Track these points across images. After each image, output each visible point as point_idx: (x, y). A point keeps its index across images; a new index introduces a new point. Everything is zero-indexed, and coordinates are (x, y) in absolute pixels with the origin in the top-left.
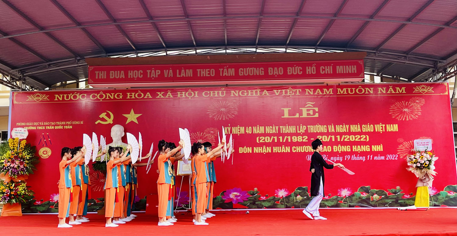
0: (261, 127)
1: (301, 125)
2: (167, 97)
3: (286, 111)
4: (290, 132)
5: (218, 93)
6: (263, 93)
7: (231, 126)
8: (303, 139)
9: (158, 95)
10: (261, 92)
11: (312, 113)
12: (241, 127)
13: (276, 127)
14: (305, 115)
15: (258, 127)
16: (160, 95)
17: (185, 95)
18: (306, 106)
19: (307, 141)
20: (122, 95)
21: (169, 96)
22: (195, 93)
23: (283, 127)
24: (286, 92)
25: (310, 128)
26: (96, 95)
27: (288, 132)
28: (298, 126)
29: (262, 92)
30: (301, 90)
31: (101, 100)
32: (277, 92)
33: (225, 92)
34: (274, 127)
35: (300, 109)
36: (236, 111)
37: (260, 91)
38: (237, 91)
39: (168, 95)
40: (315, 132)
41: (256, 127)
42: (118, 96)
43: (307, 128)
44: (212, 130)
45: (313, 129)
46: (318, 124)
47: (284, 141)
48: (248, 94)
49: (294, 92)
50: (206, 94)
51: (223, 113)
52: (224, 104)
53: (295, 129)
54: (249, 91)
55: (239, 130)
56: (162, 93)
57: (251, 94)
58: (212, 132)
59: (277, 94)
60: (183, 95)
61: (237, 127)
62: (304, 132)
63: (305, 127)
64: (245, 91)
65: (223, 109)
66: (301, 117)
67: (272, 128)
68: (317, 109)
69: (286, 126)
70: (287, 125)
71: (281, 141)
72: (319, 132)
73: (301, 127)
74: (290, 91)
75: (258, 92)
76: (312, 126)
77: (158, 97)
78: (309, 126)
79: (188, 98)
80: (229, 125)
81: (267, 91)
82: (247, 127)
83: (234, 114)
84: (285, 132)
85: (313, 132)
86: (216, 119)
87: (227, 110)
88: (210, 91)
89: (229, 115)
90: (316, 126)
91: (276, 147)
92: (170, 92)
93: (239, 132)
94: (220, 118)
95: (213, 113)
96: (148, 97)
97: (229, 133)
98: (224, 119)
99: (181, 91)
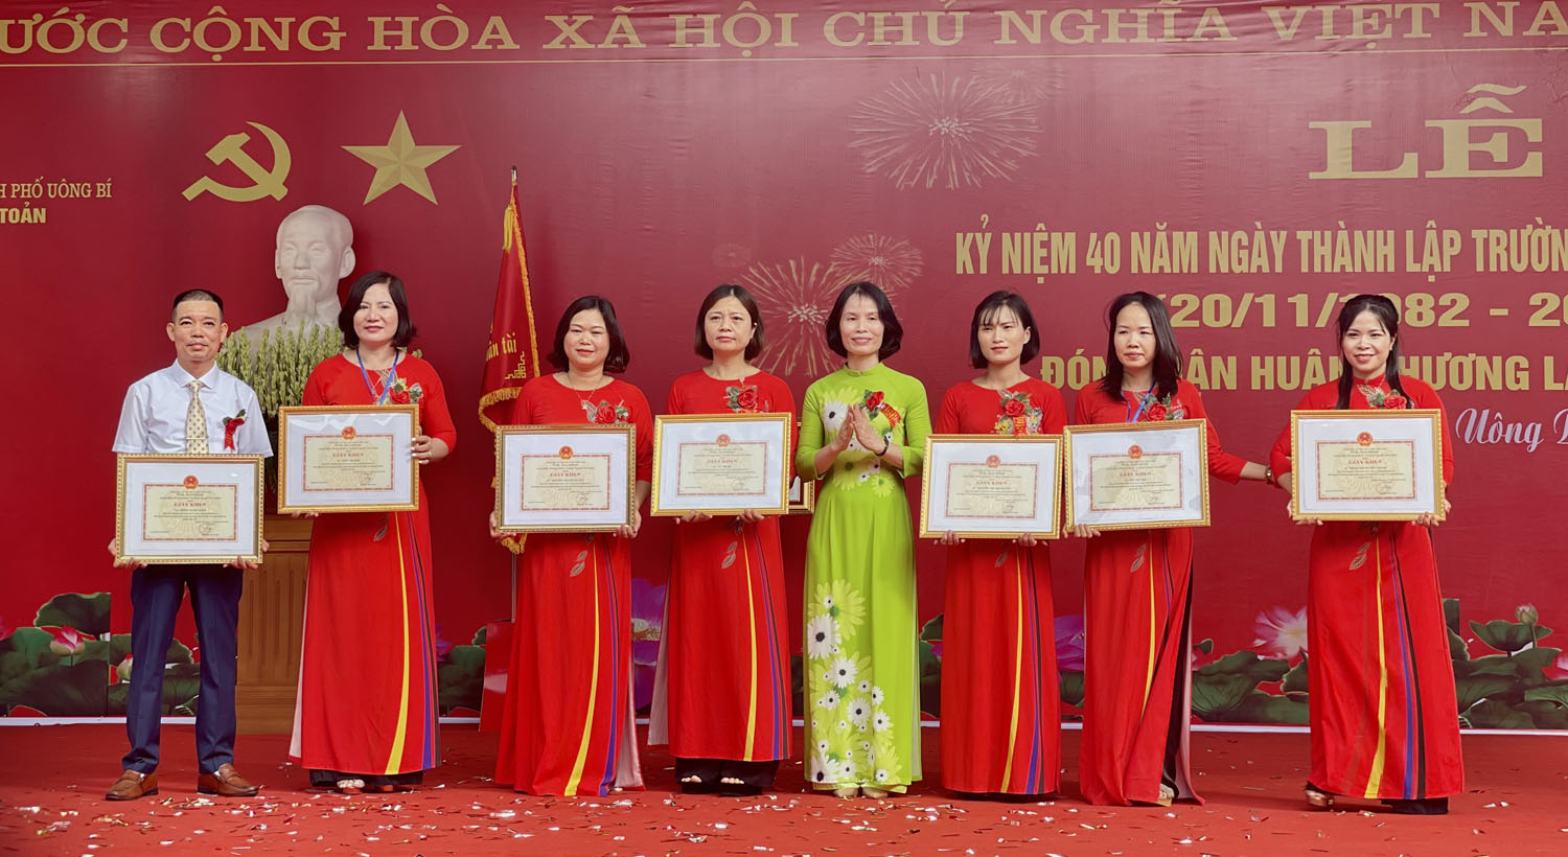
0: (1178, 236)
1: (1432, 223)
2: (607, 44)
3: (1339, 139)
4: (1358, 269)
5: (920, 26)
6: (1196, 26)
7: (996, 231)
8: (1439, 310)
9: (558, 31)
10: (1186, 21)
11: (1501, 155)
12: (1056, 237)
13: (1273, 234)
14: (1456, 165)
15: (1161, 237)
16: (568, 32)
17: (719, 37)
18: (1467, 110)
19: (1466, 323)
21: (622, 42)
22: (776, 24)
23: (1318, 234)
24: (1343, 23)
25: (1486, 241)
26: (186, 24)
27: (1349, 269)
28: (1410, 234)
29: (1194, 20)
30: (1435, 8)
31: (217, 58)
32: (1287, 19)
34: (1259, 236)
35: (1429, 123)
36: (1029, 134)
37: (1176, 16)
38: (1037, 15)
39: (613, 34)
40: (1520, 268)
41: (1147, 235)
42: (317, 34)
43: (1469, 244)
44: (879, 252)
45: (1508, 249)
46: (1539, 220)
47: (1322, 322)
48: (1102, 33)
49: (1393, 21)
50: (845, 29)
51: (948, 145)
52: (954, 91)
53: (1390, 250)
54: (1113, 14)
55: (1044, 253)
56: (582, 19)
57: (1122, 33)
58: (877, 261)
59: (1286, 34)
60: (708, 33)
61: (1033, 230)
62: (1447, 269)
63: (1456, 235)
64: (1088, 15)
65: (947, 126)
66: (1429, 174)
67: (1245, 243)
68: (1534, 129)
69: (1335, 230)
70: (1342, 224)
71: (1302, 320)
72: (1539, 268)
73: (1431, 236)
74: (1368, 15)
75: (1169, 22)
76: (1501, 234)
77: (556, 44)
78: (1478, 235)
79: (737, 51)
80: (985, 217)
81: (1223, 11)
82: (1093, 236)
83: (1012, 156)
84: (1328, 269)
85: (1504, 268)
86: (902, 182)
87: (974, 132)
88: (870, 14)
89: (982, 160)
90: (1525, 233)
91: (1269, 360)
92: (629, 15)
93: (1046, 261)
94: (931, 177)
95: (886, 147)
96: (495, 46)
97: (983, 270)
98: (953, 183)
99: (692, 7)
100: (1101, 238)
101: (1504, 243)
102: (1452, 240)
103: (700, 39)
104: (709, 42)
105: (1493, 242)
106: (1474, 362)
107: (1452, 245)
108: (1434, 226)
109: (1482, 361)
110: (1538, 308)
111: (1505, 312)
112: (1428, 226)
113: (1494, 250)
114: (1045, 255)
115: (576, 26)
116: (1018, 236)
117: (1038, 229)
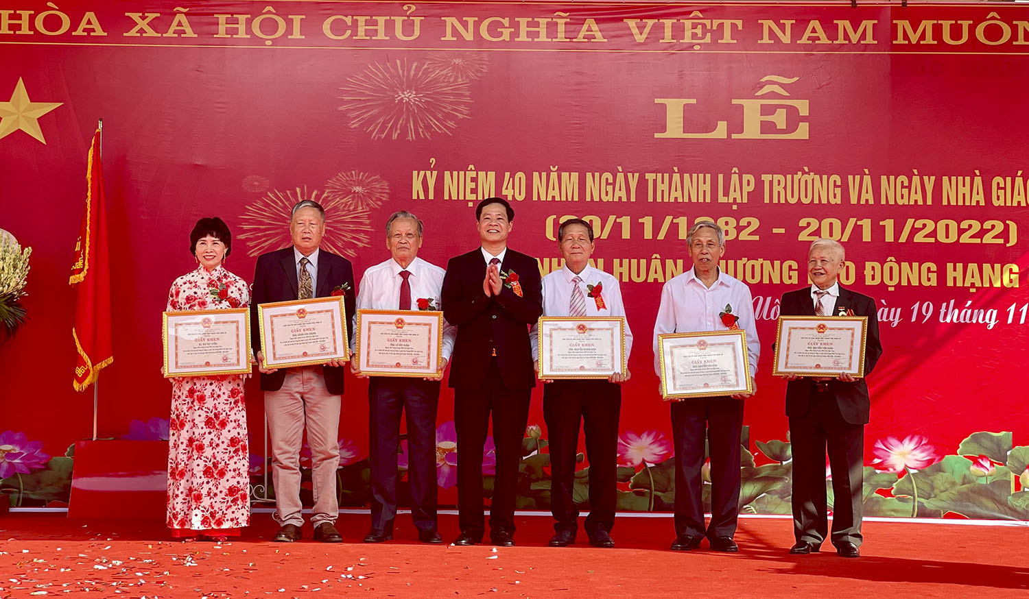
0: (565, 175)
1: (735, 170)
2: (170, 34)
3: (675, 110)
4: (686, 200)
5: (390, 26)
6: (579, 31)
7: (440, 170)
8: (739, 229)
9: (135, 24)
10: (572, 28)
11: (782, 125)
12: (482, 174)
13: (630, 175)
14: (751, 131)
15: (554, 176)
16: (142, 24)
17: (249, 30)
18: (759, 93)
19: (757, 238)
21: (179, 32)
22: (289, 23)
23: (659, 175)
24: (678, 32)
25: (771, 183)
27: (680, 200)
28: (721, 177)
29: (578, 27)
30: (739, 23)
32: (641, 28)
33: (417, 20)
34: (620, 176)
35: (734, 102)
36: (464, 104)
37: (566, 24)
38: (471, 21)
39: (174, 27)
40: (793, 201)
41: (544, 174)
43: (759, 184)
44: (359, 183)
45: (785, 188)
46: (806, 169)
47: (661, 236)
49: (711, 31)
50: (338, 28)
51: (408, 109)
52: (412, 73)
53: (708, 187)
54: (523, 21)
55: (473, 185)
56: (151, 16)
57: (529, 34)
58: (358, 189)
59: (640, 38)
60: (242, 27)
61: (466, 170)
62: (745, 201)
63: (751, 178)
64: (506, 21)
65: (407, 96)
66: (734, 136)
67: (611, 181)
68: (803, 107)
69: (672, 173)
70: (676, 169)
71: (648, 235)
72: (806, 201)
73: (735, 178)
74: (694, 26)
75: (561, 28)
76: (781, 177)
77: (133, 33)
78: (766, 178)
79: (262, 41)
80: (433, 160)
81: (598, 21)
82: (507, 174)
83: (453, 118)
84: (666, 200)
85: (783, 201)
86: (375, 135)
87: (426, 101)
88: (355, 17)
89: (431, 120)
90: (796, 177)
91: (626, 261)
92: (186, 14)
93: (474, 191)
94: (396, 131)
95: (364, 111)
96: (89, 34)
97: (431, 197)
98: (411, 136)
99: (230, 9)
100: (513, 176)
101: (783, 184)
102: (748, 181)
103: (236, 31)
104: (242, 34)
105: (775, 183)
106: (762, 265)
107: (748, 185)
108: (737, 172)
109: (767, 264)
110: (804, 228)
111: (782, 231)
112: (733, 172)
113: (776, 188)
114: (474, 187)
115: (147, 20)
116: (455, 173)
117: (469, 169)
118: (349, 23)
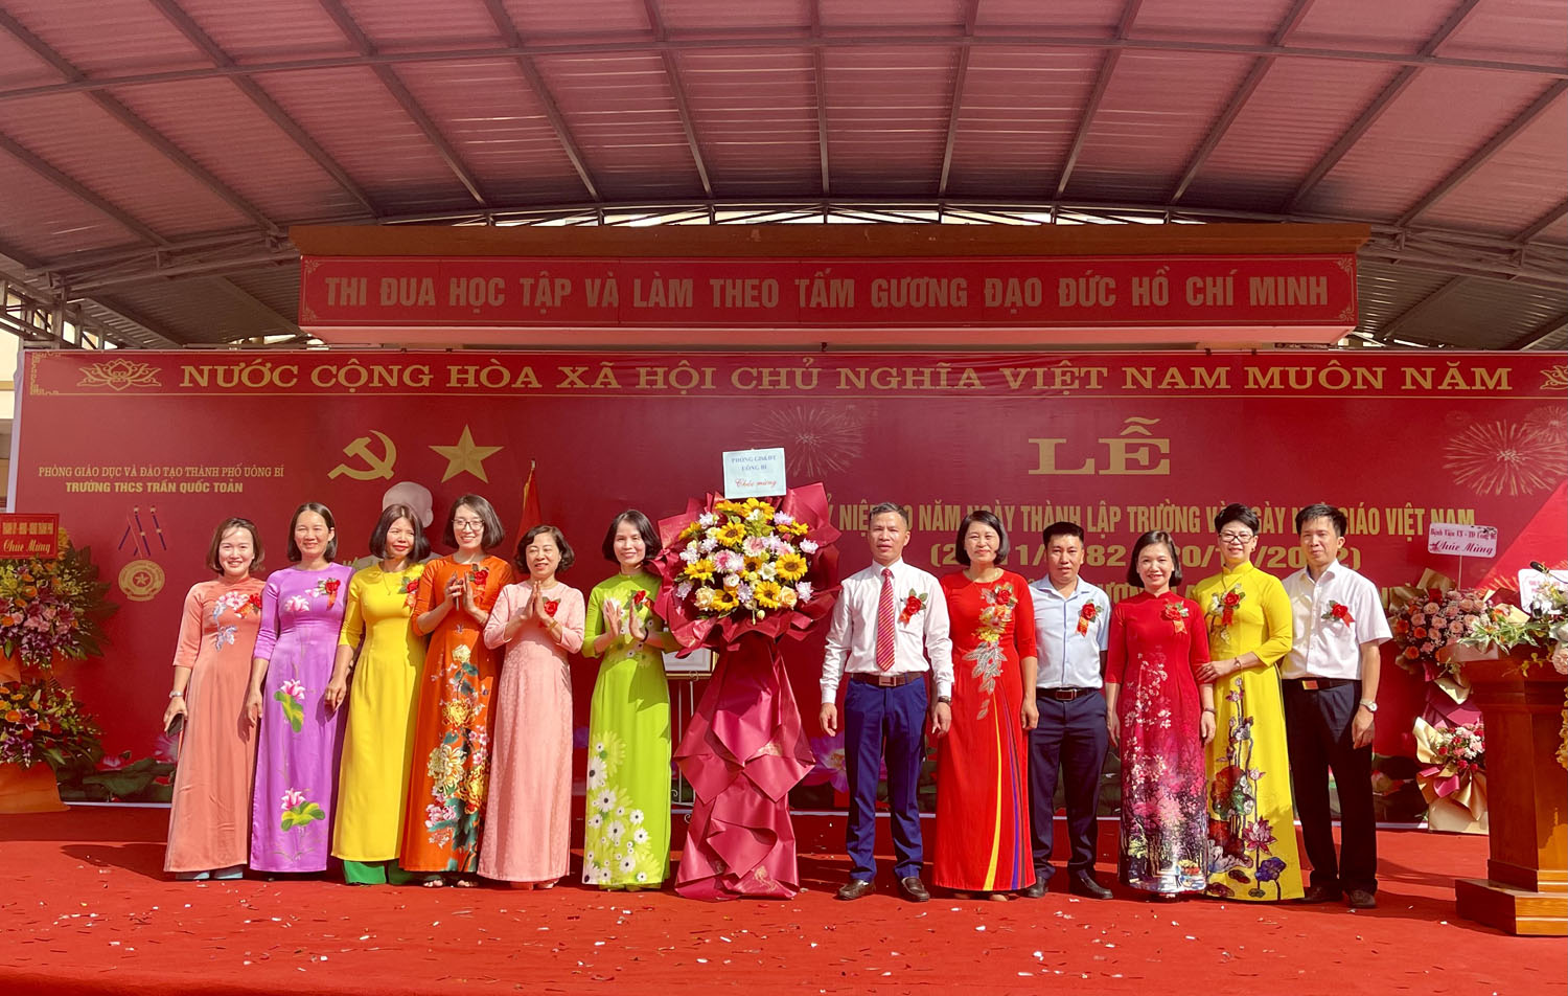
0: (948, 508)
1: (1103, 502)
2: (597, 385)
3: (1047, 449)
5: (791, 377)
6: (959, 379)
7: (836, 503)
8: (1107, 556)
9: (566, 377)
10: (952, 376)
11: (1145, 461)
13: (1007, 508)
14: (1117, 467)
15: (938, 508)
16: (573, 377)
17: (666, 381)
18: (1124, 433)
20: (430, 374)
21: (605, 384)
22: (702, 376)
23: (1034, 508)
25: (1136, 513)
26: (334, 369)
28: (1090, 509)
29: (959, 375)
30: (1105, 371)
31: (352, 390)
32: (1016, 376)
33: (815, 371)
35: (1101, 441)
36: (857, 444)
37: (948, 373)
38: (863, 371)
39: (601, 378)
41: (929, 507)
42: (415, 376)
43: (1125, 515)
45: (1149, 519)
46: (1168, 501)
47: (1036, 562)
48: (903, 382)
49: (1079, 378)
50: (745, 378)
51: (807, 449)
52: (811, 418)
54: (909, 371)
56: (581, 370)
57: (914, 382)
59: (1014, 385)
60: (660, 378)
61: (859, 504)
62: (1112, 530)
63: (1118, 510)
64: (894, 371)
65: (807, 438)
66: (1101, 472)
68: (1164, 445)
69: (1044, 505)
70: (1048, 503)
71: (1024, 561)
73: (1103, 510)
74: (1064, 374)
75: (944, 377)
76: (1145, 509)
77: (565, 385)
78: (1131, 510)
79: (678, 391)
81: (977, 370)
87: (824, 442)
88: (760, 369)
89: (828, 460)
90: (1159, 509)
92: (612, 367)
94: (797, 470)
96: (526, 386)
98: (810, 474)
99: (649, 363)
101: (1146, 515)
102: (1115, 513)
103: (655, 382)
104: (660, 385)
105: (1140, 514)
107: (1115, 515)
108: (1105, 504)
112: (1101, 504)
113: (1140, 519)
116: (849, 507)
117: (862, 503)
118: (755, 374)
